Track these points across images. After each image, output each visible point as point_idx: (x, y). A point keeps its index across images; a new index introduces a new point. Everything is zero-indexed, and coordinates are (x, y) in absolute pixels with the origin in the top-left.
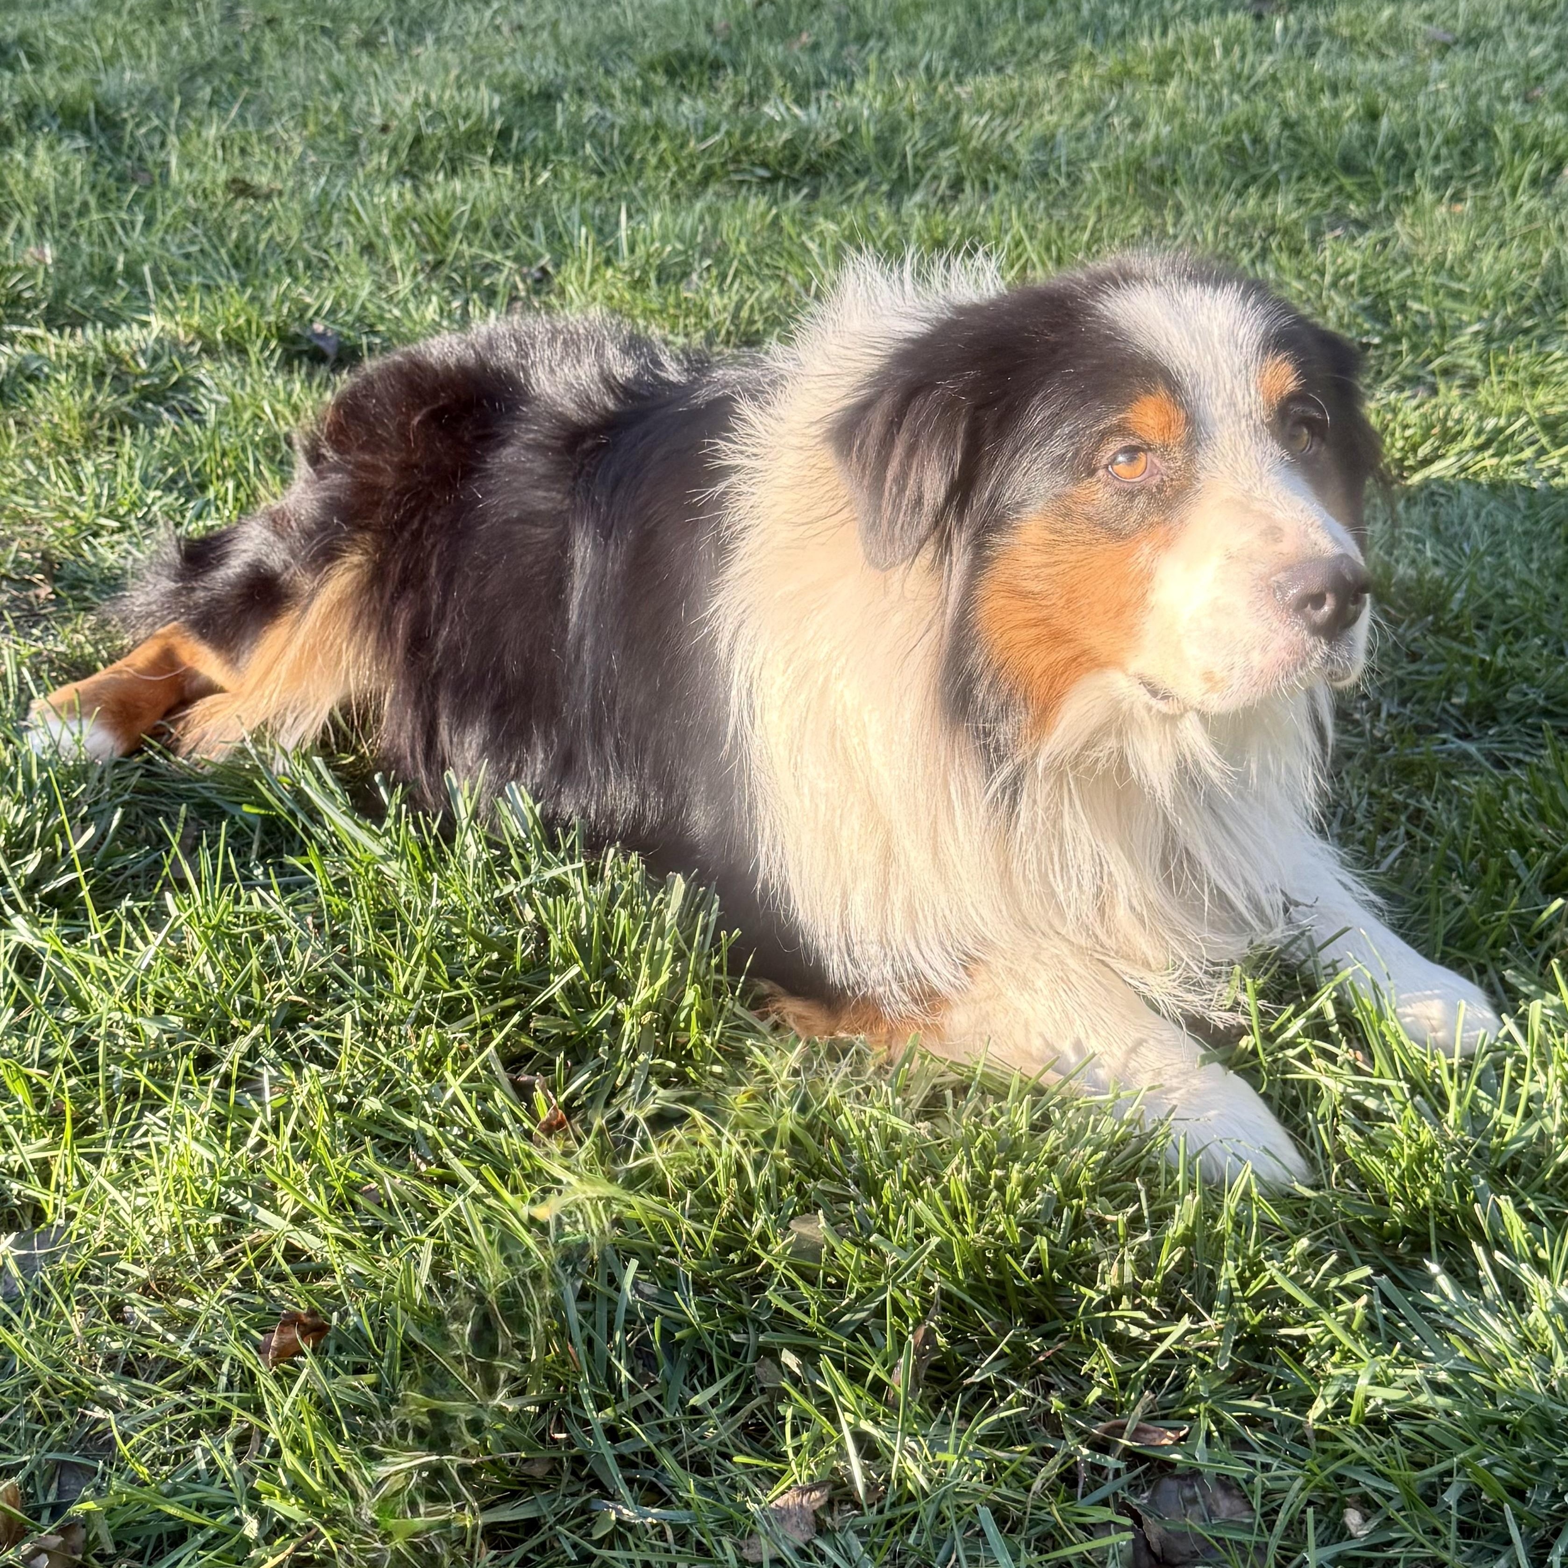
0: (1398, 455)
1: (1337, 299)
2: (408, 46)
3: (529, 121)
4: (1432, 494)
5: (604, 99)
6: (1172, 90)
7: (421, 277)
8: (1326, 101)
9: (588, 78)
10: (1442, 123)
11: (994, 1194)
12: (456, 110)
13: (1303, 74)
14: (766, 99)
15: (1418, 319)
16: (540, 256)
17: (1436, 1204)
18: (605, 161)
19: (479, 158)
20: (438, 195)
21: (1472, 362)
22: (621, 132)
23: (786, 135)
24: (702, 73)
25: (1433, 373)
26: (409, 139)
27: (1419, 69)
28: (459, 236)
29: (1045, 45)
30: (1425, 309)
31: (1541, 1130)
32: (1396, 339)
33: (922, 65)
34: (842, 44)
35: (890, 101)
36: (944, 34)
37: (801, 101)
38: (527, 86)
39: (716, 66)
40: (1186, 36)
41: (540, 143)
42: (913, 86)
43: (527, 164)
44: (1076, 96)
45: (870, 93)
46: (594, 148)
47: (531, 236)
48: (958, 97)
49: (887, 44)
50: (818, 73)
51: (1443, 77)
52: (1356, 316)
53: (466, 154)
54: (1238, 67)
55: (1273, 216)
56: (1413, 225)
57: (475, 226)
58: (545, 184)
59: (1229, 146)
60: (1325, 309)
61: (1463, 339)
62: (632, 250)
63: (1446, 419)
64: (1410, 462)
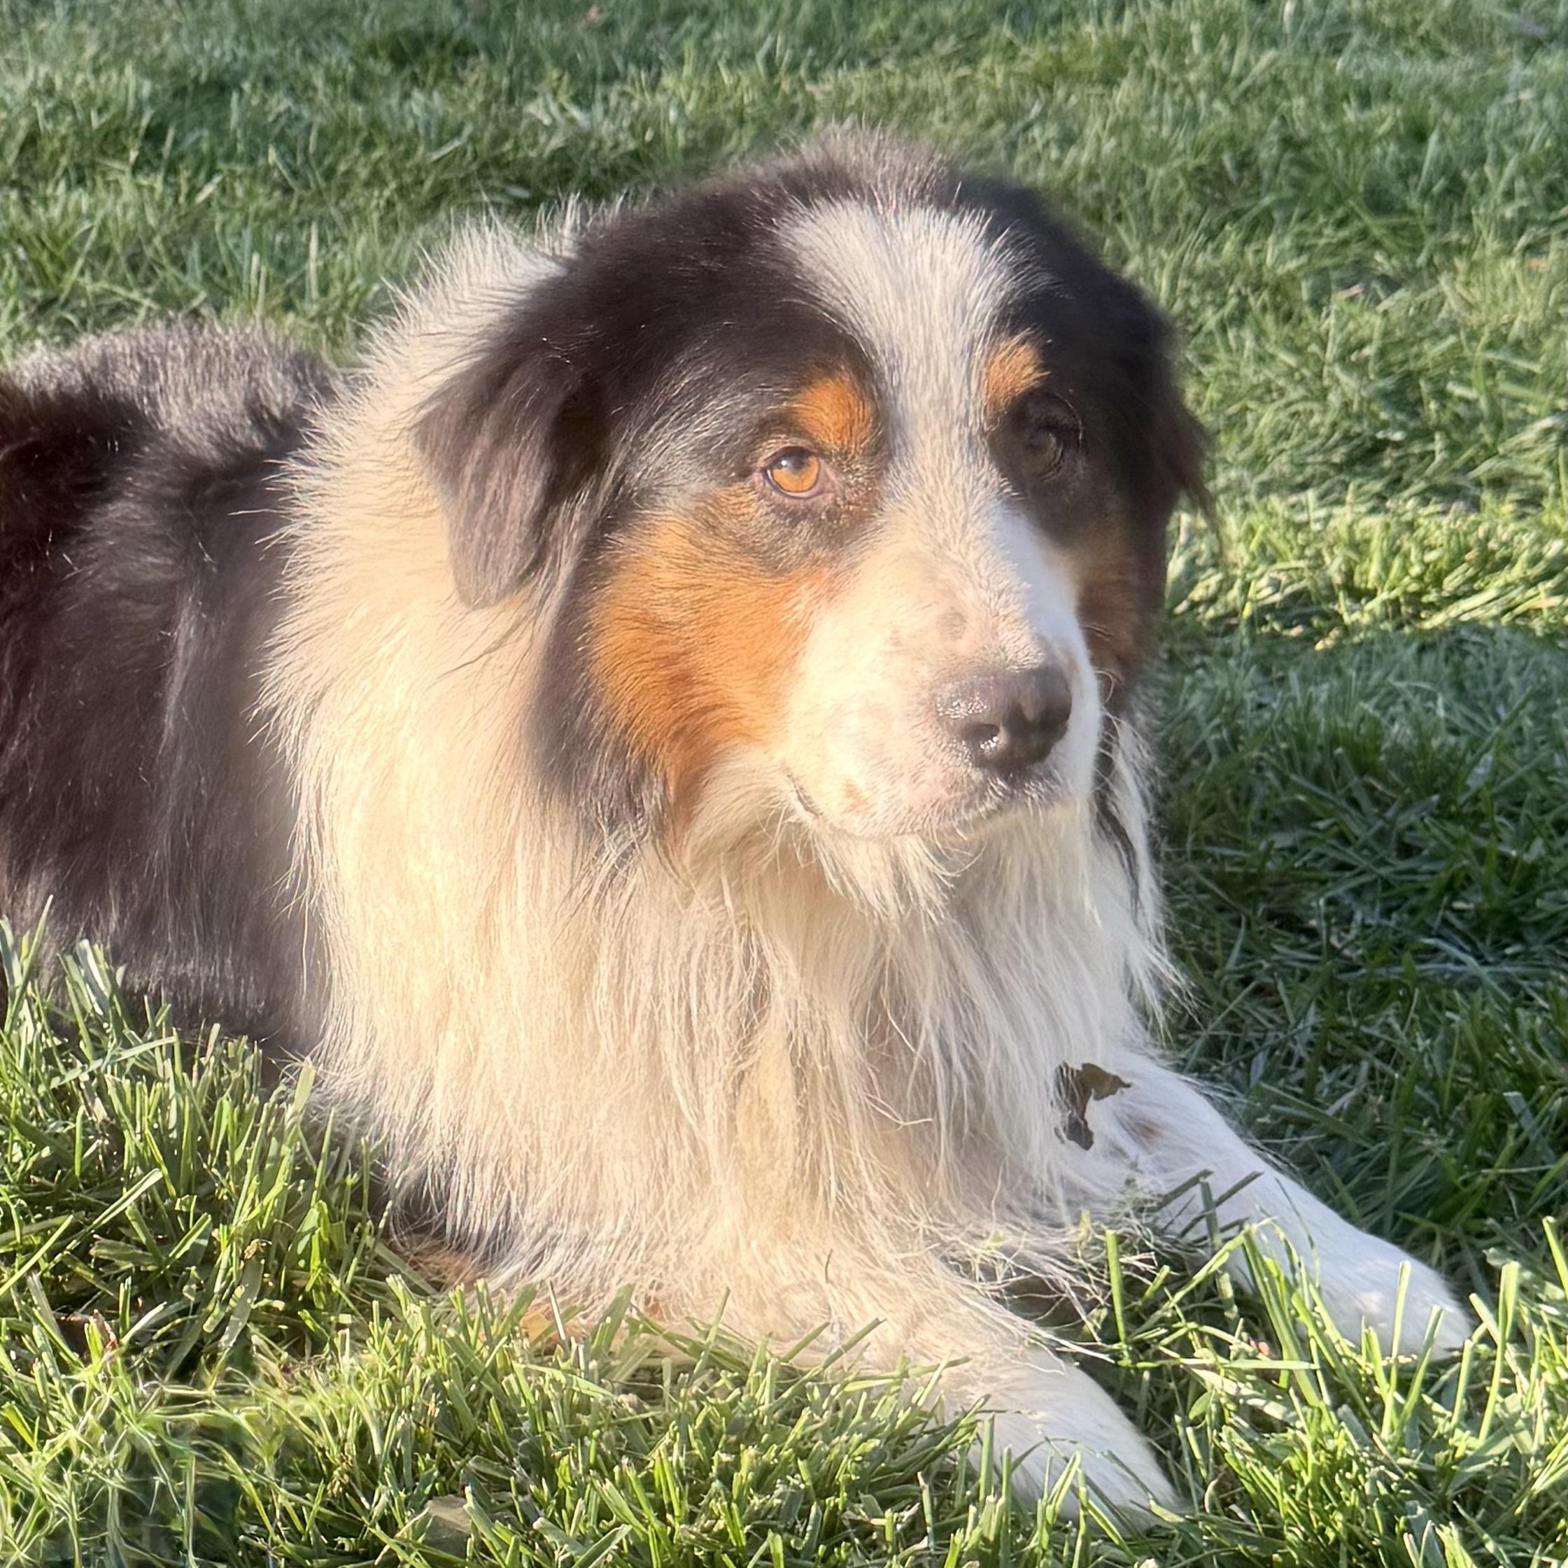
0: (1414, 587)
1: (1344, 378)
2: (31, 18)
3: (191, 117)
4: (1461, 641)
5: (301, 90)
6: (1125, 92)
7: (21, 317)
8: (1351, 114)
9: (280, 65)
10: (1520, 144)
11: (716, 1485)
12: (90, 98)
13: (1320, 75)
14: (533, 95)
15: (1461, 409)
16: (194, 295)
17: (1351, 1534)
18: (295, 174)
19: (116, 165)
20: (56, 212)
21: (1537, 469)
22: (321, 133)
23: (557, 142)
24: (443, 61)
25: (1478, 484)
26: (21, 135)
27: (1491, 72)
28: (80, 262)
29: (942, 30)
30: (1471, 394)
31: (1514, 1450)
32: (1426, 434)
33: (760, 56)
34: (647, 25)
35: (711, 101)
36: (794, 14)
37: (582, 99)
38: (192, 72)
39: (464, 51)
40: (1150, 20)
41: (205, 146)
42: (745, 82)
43: (185, 174)
44: (983, 98)
45: (682, 91)
46: (282, 156)
47: (183, 269)
48: (810, 99)
49: (712, 26)
50: (609, 62)
51: (1527, 84)
52: (1370, 401)
53: (99, 159)
54: (1225, 64)
55: (1260, 266)
56: (1467, 284)
57: (103, 252)
58: (208, 202)
59: (1199, 169)
60: (1325, 392)
61: (1528, 436)
62: (324, 291)
63: (1487, 539)
64: (1432, 597)
